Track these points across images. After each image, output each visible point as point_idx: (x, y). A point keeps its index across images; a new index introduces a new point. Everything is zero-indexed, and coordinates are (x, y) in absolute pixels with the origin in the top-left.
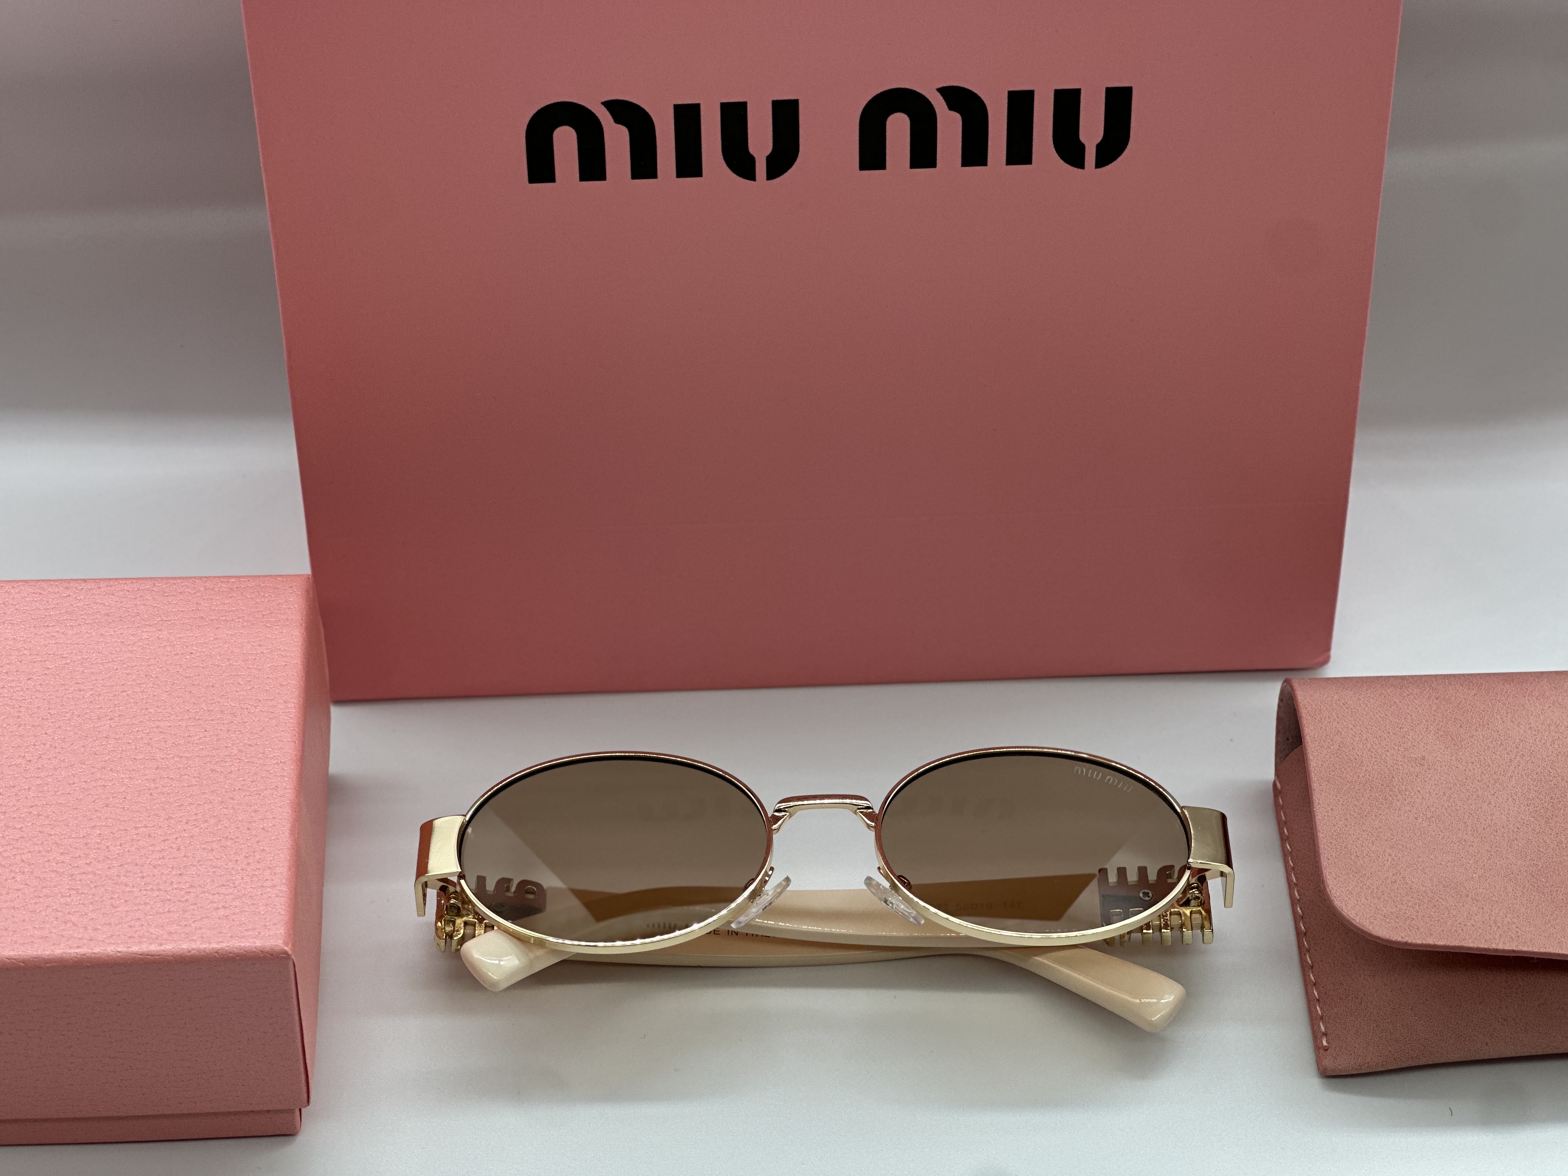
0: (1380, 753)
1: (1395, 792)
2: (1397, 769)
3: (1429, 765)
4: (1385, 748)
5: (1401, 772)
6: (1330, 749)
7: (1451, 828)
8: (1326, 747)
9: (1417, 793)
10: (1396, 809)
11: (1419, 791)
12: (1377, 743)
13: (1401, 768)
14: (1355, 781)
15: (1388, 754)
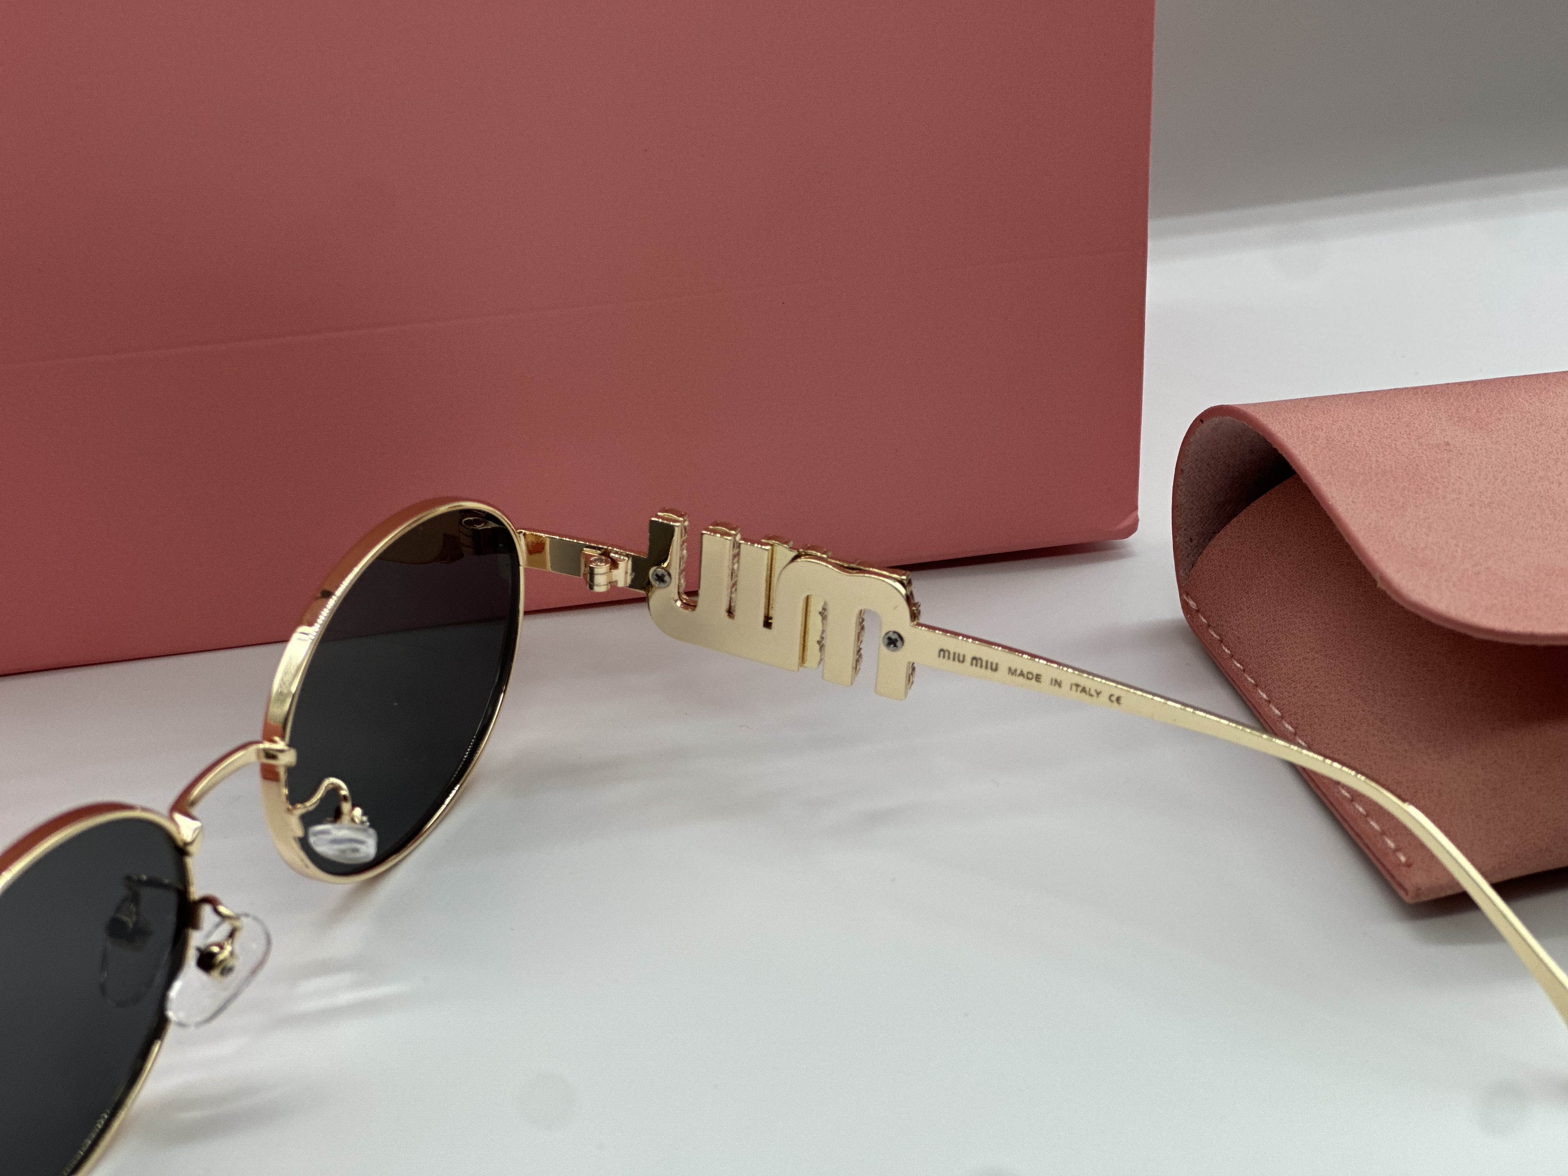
0: (1387, 444)
1: (1427, 480)
2: (1418, 457)
3: (1460, 451)
4: (1390, 438)
5: (1425, 459)
6: (1316, 443)
7: (1522, 513)
8: (1309, 442)
9: (1458, 479)
10: (1439, 498)
11: (1459, 477)
12: (1375, 433)
13: (1422, 455)
14: (1369, 473)
15: (1397, 443)
